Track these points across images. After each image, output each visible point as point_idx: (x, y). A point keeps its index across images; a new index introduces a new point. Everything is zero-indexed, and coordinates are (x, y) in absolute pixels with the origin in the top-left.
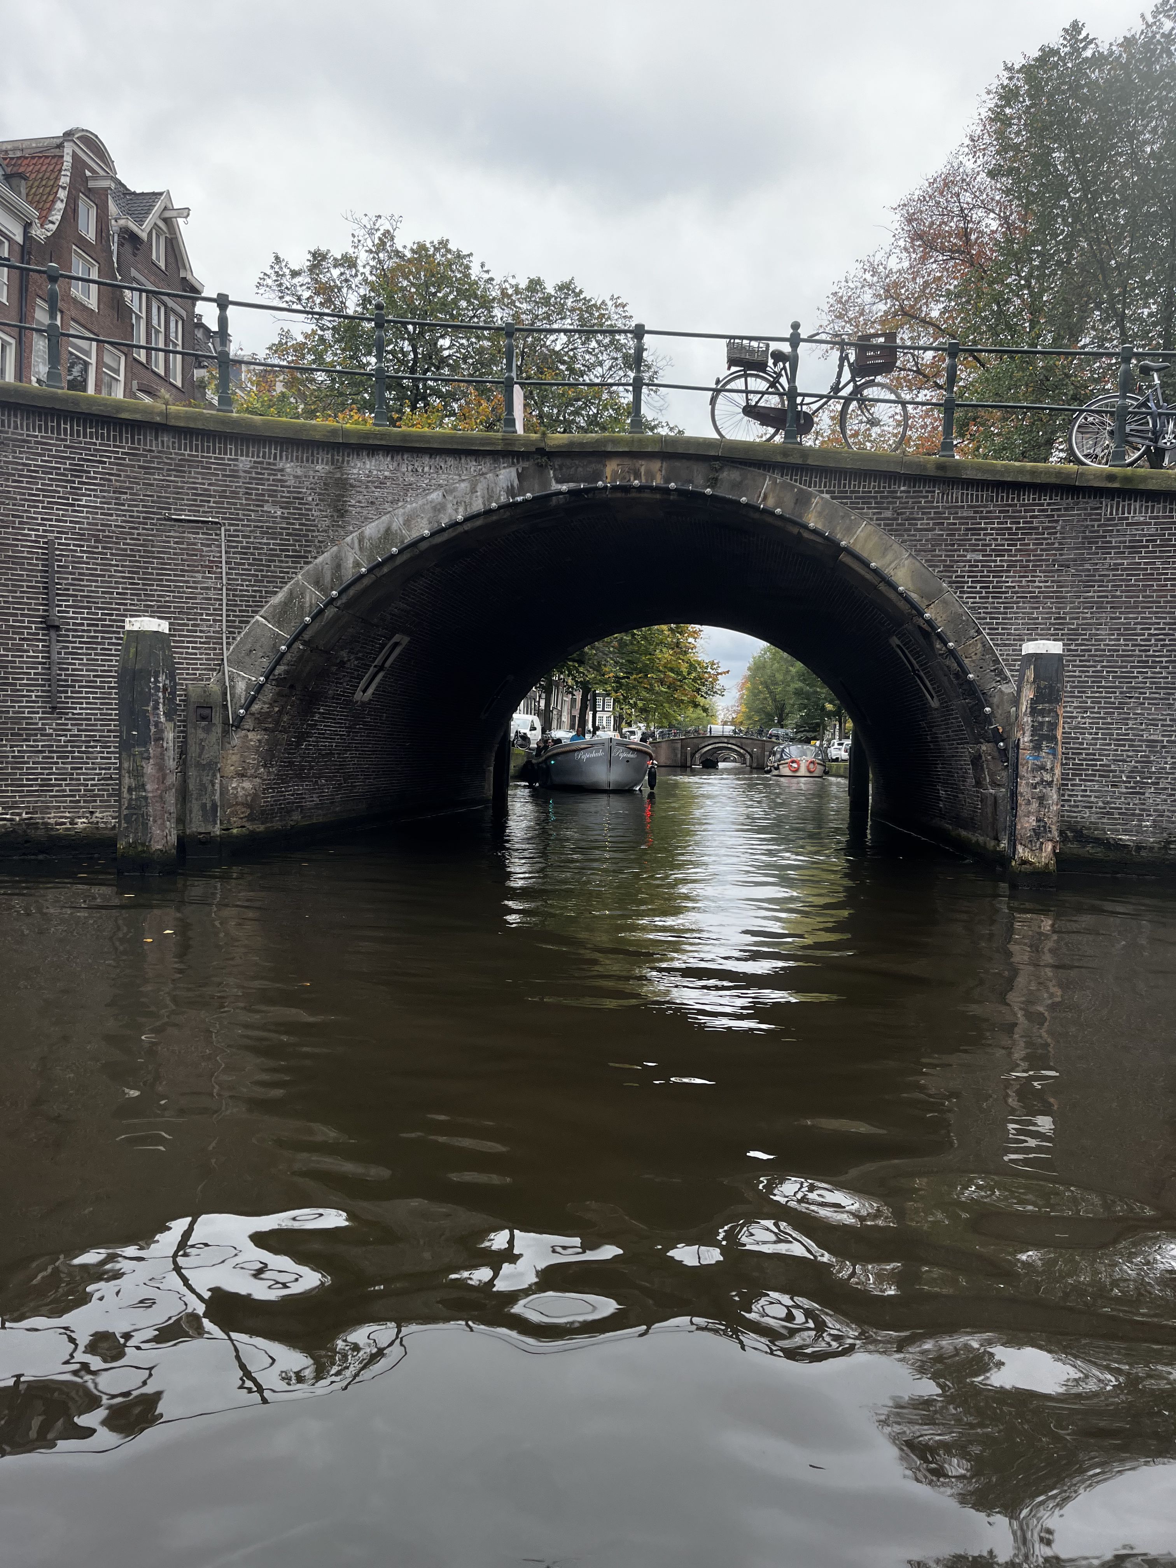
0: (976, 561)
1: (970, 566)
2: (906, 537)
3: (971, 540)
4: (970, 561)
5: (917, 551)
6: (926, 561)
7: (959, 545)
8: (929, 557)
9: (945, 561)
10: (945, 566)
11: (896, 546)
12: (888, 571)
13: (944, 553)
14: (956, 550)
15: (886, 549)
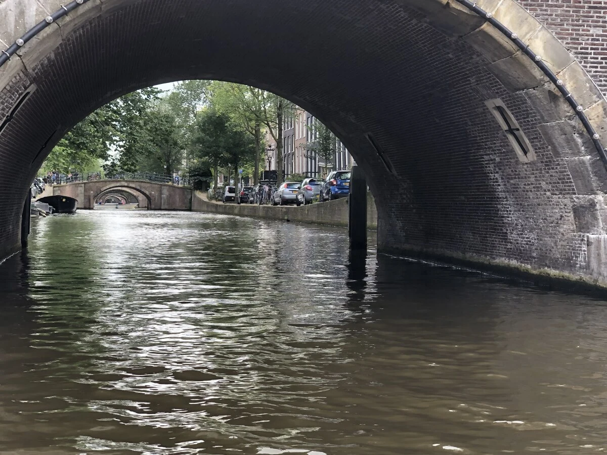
0: (597, 35)
1: (593, 40)
2: (539, 12)
3: (592, 17)
4: (593, 35)
5: (549, 24)
6: (556, 33)
7: (584, 21)
8: (559, 30)
9: (572, 34)
10: (571, 39)
11: (531, 20)
12: (525, 42)
13: (570, 28)
14: (581, 26)
15: (522, 21)
